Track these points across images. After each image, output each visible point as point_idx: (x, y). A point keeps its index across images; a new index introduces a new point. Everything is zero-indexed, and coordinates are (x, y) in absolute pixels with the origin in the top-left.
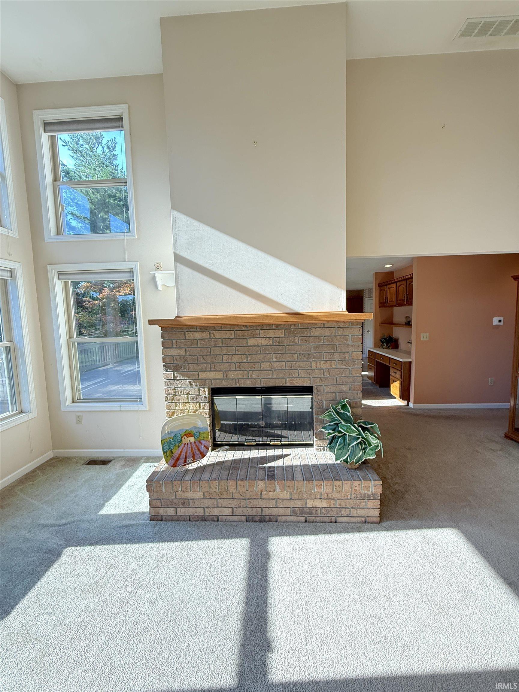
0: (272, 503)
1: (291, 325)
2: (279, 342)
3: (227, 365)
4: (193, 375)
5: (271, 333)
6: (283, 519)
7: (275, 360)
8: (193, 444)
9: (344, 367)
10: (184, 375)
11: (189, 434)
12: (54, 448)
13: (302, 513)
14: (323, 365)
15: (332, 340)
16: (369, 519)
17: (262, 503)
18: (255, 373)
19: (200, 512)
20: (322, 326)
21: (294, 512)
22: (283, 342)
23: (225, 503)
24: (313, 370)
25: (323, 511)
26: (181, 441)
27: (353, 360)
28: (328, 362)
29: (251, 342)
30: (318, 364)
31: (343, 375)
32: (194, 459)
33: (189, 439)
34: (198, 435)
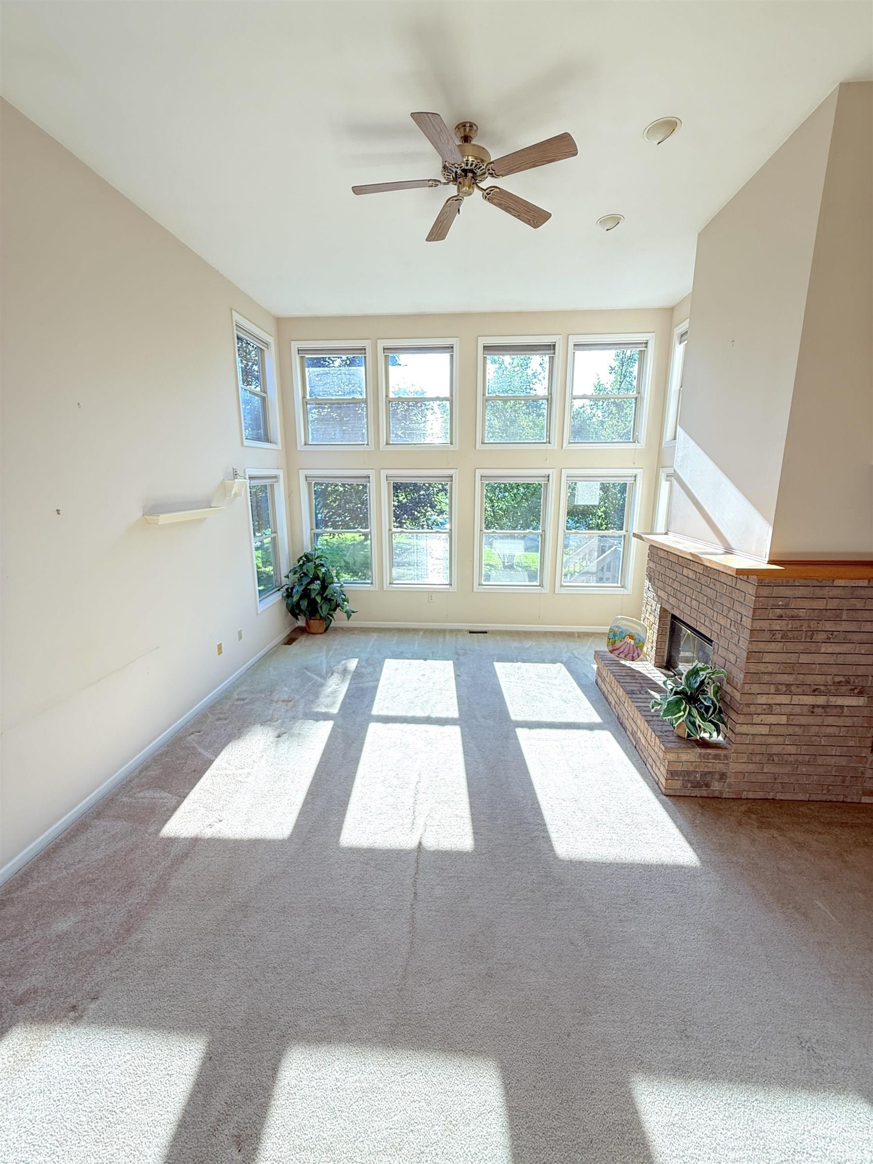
0: (626, 715)
3: (671, 588)
4: (656, 589)
6: (629, 733)
7: (694, 597)
8: (631, 647)
9: (735, 631)
10: (653, 588)
11: (631, 637)
13: (635, 739)
14: (722, 620)
15: (732, 593)
16: (660, 784)
18: (682, 604)
19: (606, 692)
21: (632, 732)
22: (701, 580)
24: (714, 622)
26: (624, 638)
27: (743, 627)
28: (725, 618)
29: (685, 572)
30: (718, 617)
31: (733, 641)
32: (626, 657)
33: (630, 640)
34: (637, 641)
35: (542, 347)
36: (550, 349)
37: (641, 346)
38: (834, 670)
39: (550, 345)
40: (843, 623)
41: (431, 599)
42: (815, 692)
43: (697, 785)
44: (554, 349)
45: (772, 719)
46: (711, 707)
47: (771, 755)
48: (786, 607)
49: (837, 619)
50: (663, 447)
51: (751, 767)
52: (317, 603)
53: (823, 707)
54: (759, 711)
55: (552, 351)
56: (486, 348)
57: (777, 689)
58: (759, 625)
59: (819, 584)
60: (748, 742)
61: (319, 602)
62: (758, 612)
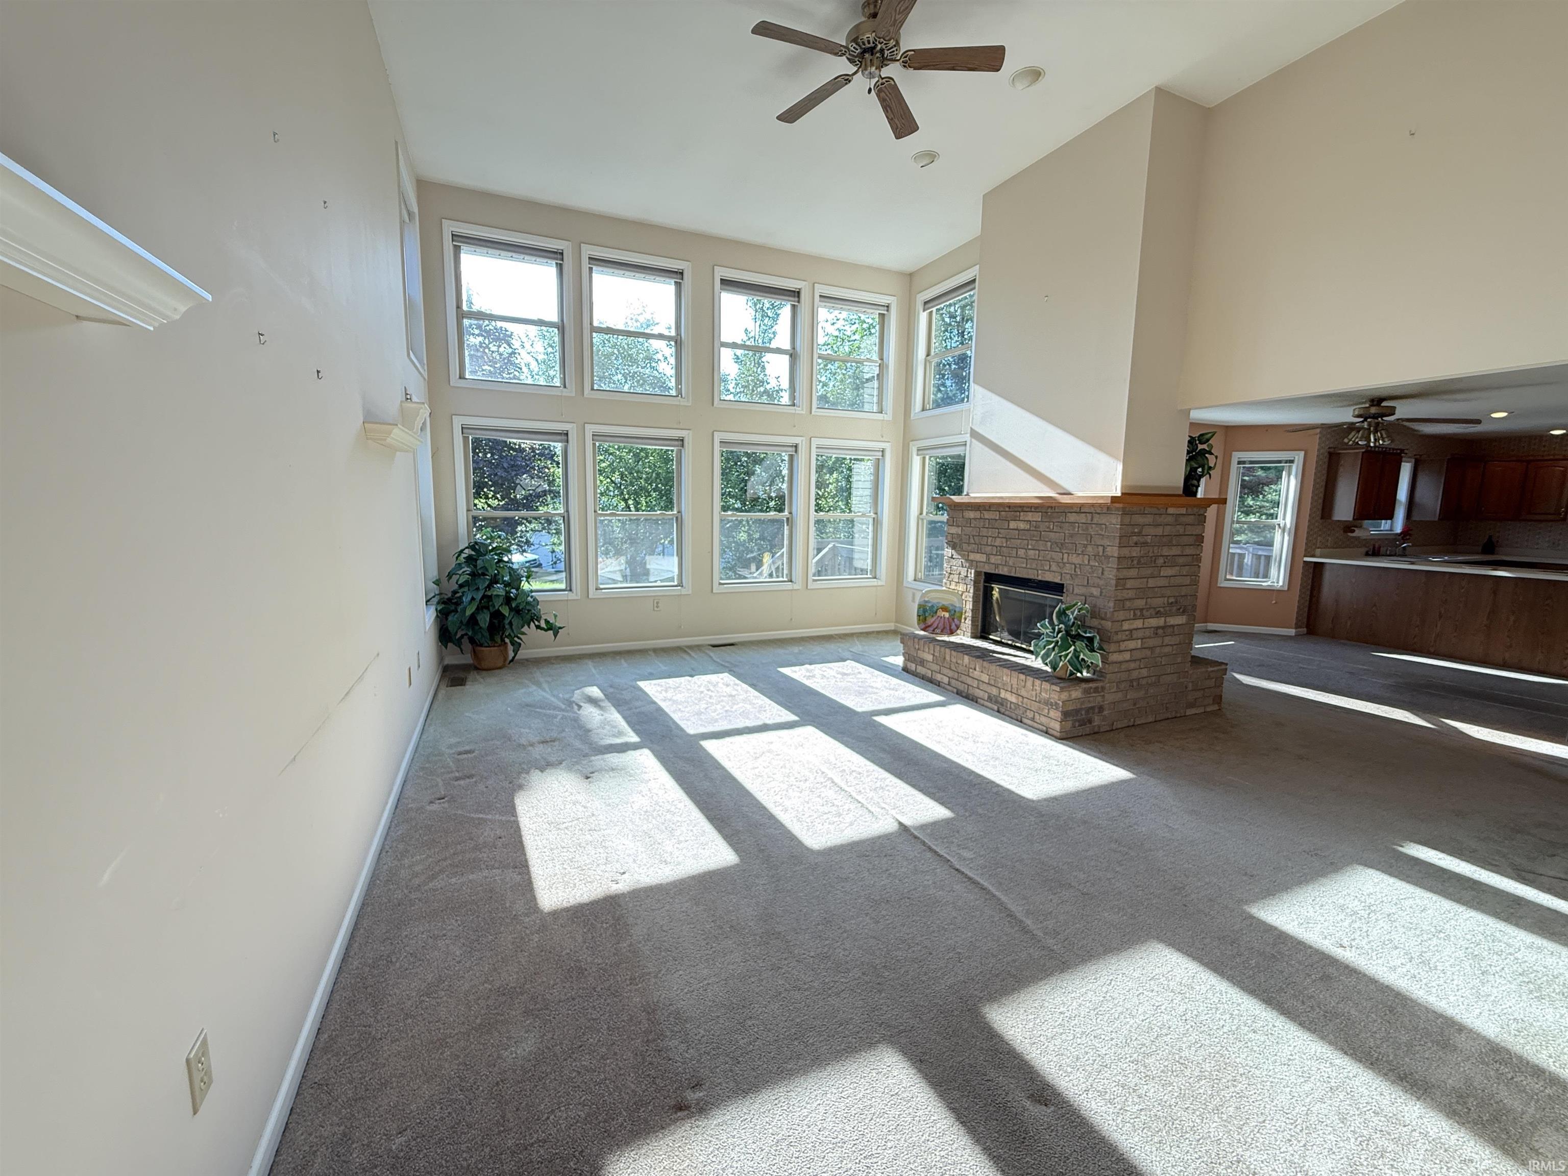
0: (975, 684)
1: (1049, 507)
2: (1035, 527)
3: (990, 547)
4: (964, 555)
5: (1030, 516)
6: (982, 702)
7: (1030, 547)
8: (946, 620)
9: (1097, 564)
10: (959, 554)
11: (945, 609)
12: (896, 622)
13: (996, 702)
14: (1075, 559)
15: (1087, 529)
16: (1051, 731)
17: (969, 681)
18: (1012, 559)
19: (929, 674)
20: (1078, 510)
21: (989, 697)
22: (1039, 527)
23: (945, 671)
24: (1064, 563)
25: (1012, 706)
26: (936, 612)
27: (1108, 557)
28: (1081, 556)
29: (1013, 525)
30: (1070, 557)
31: (1095, 575)
32: (942, 632)
33: (944, 613)
34: (953, 612)
35: (786, 292)
36: (794, 297)
37: (882, 308)
38: (1168, 592)
39: (794, 291)
40: (1173, 548)
41: (657, 607)
42: (1158, 614)
43: (1083, 723)
44: (799, 297)
45: (1132, 645)
46: (1096, 636)
47: (1131, 681)
48: (1139, 534)
49: (1170, 545)
50: (912, 418)
51: (1119, 696)
52: (504, 616)
53: (1163, 628)
54: (1124, 638)
55: (796, 299)
56: (723, 281)
57: (1135, 615)
58: (1126, 552)
59: (1158, 512)
60: (1116, 670)
61: (507, 615)
62: (1124, 540)
